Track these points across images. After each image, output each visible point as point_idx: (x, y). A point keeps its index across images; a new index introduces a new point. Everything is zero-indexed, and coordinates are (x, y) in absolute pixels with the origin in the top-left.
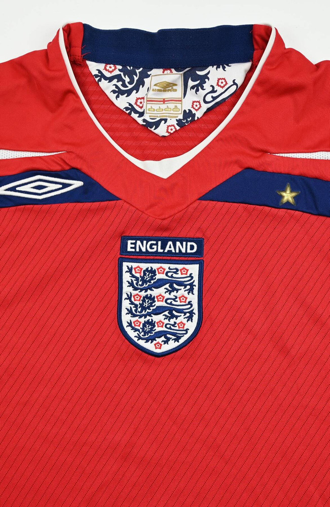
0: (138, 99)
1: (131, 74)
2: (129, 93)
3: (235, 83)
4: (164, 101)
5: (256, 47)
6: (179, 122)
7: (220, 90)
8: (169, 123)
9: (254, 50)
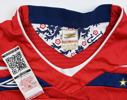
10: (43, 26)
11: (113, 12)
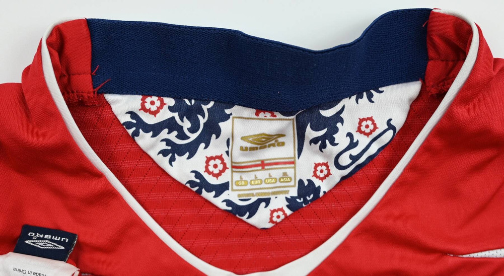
0: (209, 159)
1: (192, 114)
2: (191, 150)
3: (390, 126)
4: (263, 165)
5: (431, 53)
6: (291, 203)
7: (363, 141)
8: (272, 206)
9: (427, 59)
10: (152, 102)
11: (437, 40)
